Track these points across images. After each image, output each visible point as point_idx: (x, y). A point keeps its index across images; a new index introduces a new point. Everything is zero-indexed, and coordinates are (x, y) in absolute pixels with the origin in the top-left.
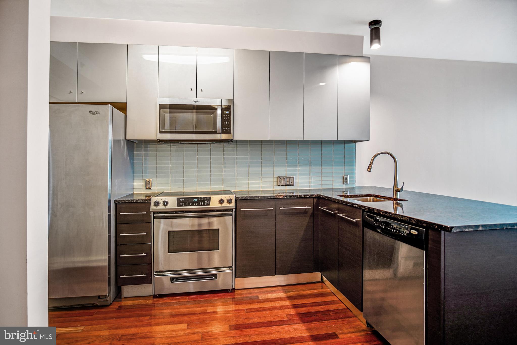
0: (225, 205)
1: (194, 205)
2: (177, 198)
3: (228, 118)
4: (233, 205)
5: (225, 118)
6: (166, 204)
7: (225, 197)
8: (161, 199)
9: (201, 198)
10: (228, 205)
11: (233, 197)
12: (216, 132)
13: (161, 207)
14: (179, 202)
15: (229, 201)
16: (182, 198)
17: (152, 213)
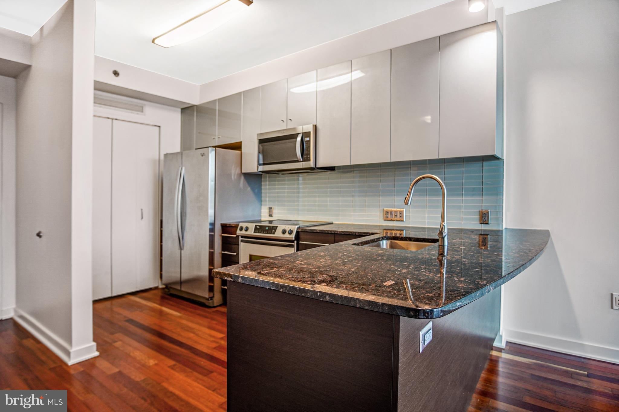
1: (265, 232)
2: (255, 225)
3: (308, 145)
4: (293, 236)
6: (247, 229)
7: (288, 228)
8: (244, 225)
9: (271, 226)
10: (290, 236)
11: (295, 228)
12: (296, 161)
13: (243, 232)
14: (256, 230)
15: (291, 232)
16: (258, 226)
17: (240, 237)
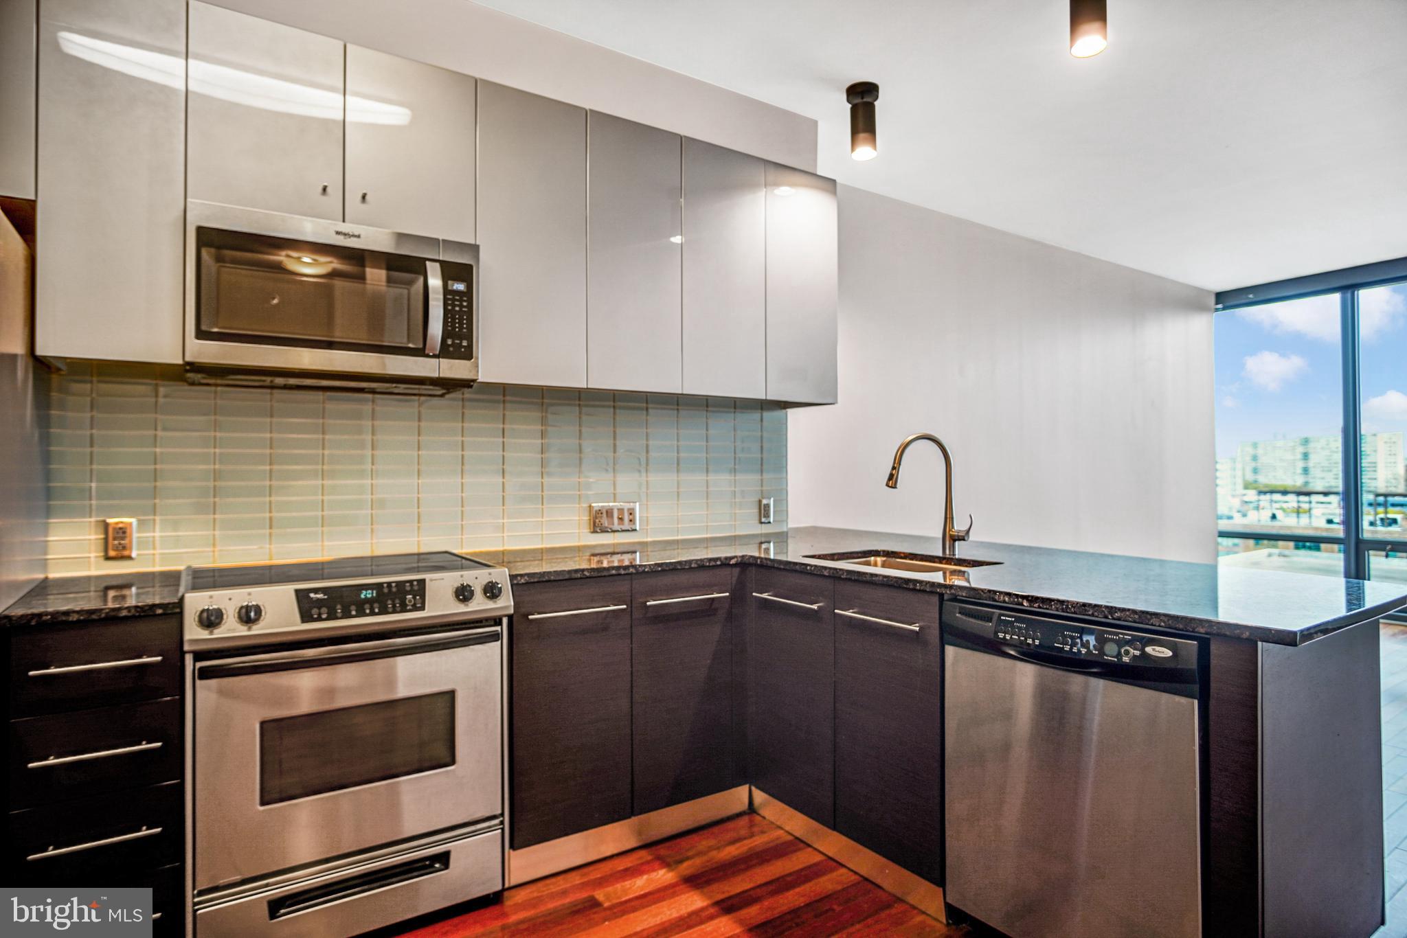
0: (479, 605)
1: (368, 611)
2: (297, 592)
3: (461, 306)
4: (506, 603)
5: (455, 306)
6: (249, 615)
7: (476, 578)
8: (228, 600)
9: (389, 584)
10: (490, 605)
11: (501, 575)
12: (420, 352)
13: (231, 629)
14: (307, 607)
15: (492, 591)
16: (316, 591)
17: (189, 659)
